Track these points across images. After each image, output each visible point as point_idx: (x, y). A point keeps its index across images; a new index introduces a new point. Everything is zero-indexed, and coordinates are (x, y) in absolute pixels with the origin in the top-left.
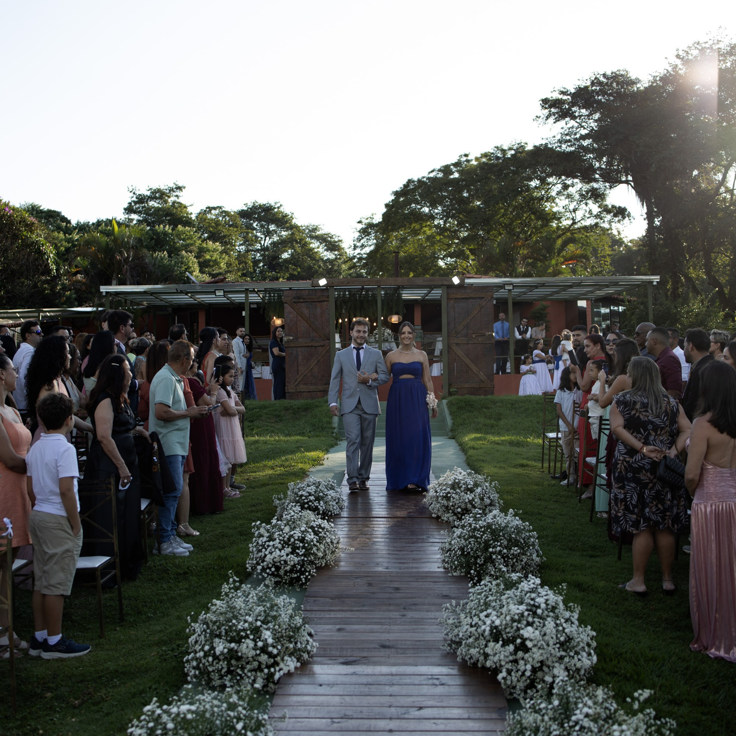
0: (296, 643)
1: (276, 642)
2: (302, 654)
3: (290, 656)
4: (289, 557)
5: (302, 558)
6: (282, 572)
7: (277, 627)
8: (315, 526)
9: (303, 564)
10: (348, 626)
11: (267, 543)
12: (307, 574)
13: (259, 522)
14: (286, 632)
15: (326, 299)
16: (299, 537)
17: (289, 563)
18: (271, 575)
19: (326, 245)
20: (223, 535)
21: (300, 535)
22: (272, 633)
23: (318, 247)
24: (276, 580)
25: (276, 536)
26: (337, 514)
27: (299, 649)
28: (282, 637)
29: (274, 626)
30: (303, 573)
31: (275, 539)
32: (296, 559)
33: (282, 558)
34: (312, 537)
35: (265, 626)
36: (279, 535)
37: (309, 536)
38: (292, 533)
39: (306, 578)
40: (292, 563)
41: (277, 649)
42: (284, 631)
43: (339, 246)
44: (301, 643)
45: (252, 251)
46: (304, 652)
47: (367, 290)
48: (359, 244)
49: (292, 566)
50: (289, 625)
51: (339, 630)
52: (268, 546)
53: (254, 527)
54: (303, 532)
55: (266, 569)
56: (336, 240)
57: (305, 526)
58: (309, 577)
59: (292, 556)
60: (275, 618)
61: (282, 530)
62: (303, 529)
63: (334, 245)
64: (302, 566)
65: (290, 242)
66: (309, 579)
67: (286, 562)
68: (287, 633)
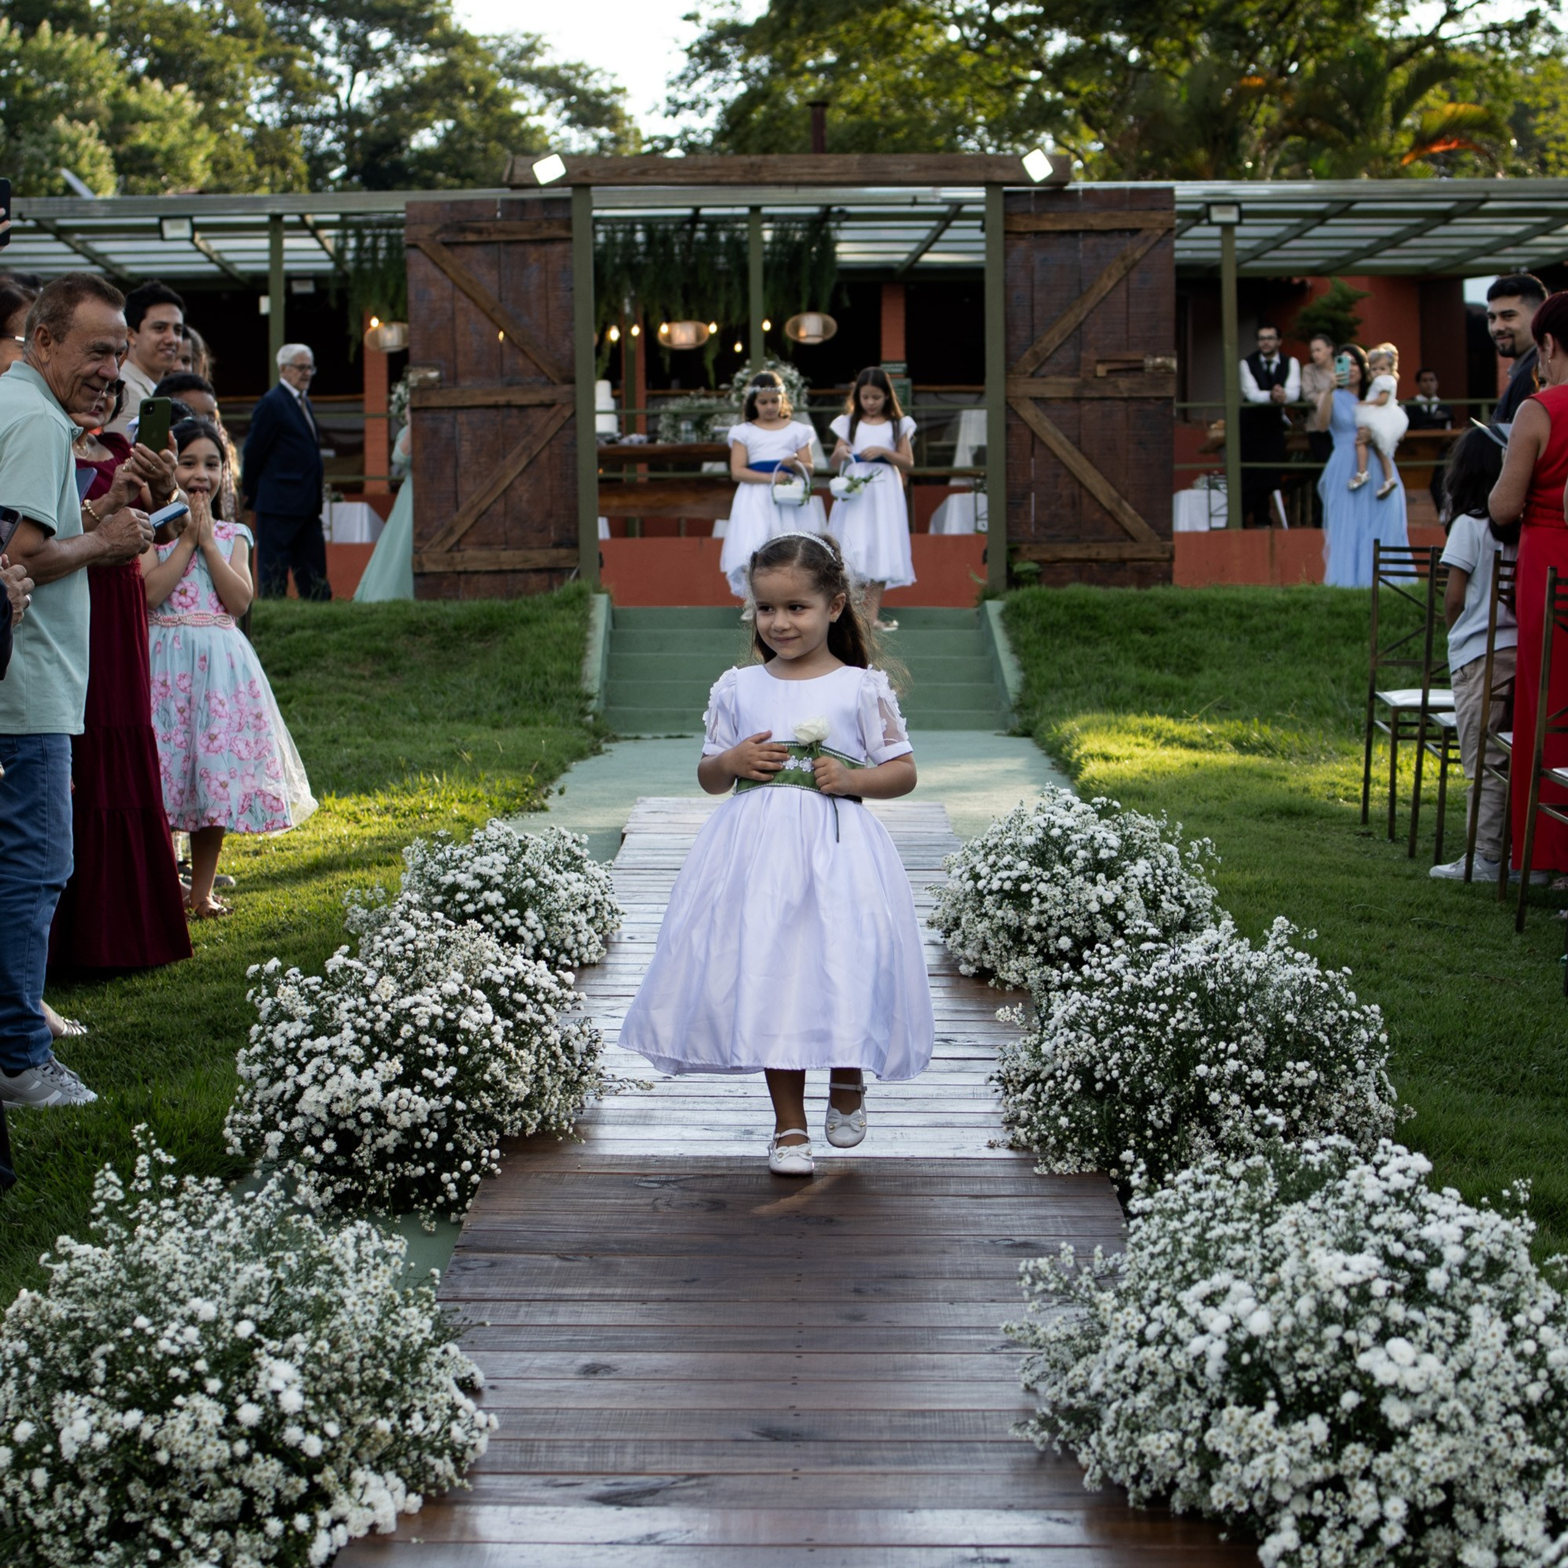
0: (405, 1415)
1: (319, 1408)
2: (431, 1460)
3: (378, 1470)
4: (393, 1095)
5: (447, 1099)
6: (364, 1156)
7: (323, 1345)
8: (499, 979)
9: (452, 1127)
10: (625, 1356)
11: (307, 1044)
12: (467, 1165)
13: (274, 963)
14: (362, 1370)
15: (562, 233)
16: (433, 1018)
17: (392, 1118)
18: (320, 1169)
19: (568, 106)
20: (146, 1036)
21: (438, 1010)
22: (302, 1369)
23: (541, 112)
24: (340, 1188)
25: (341, 1014)
26: (593, 965)
27: (417, 1439)
28: (346, 1386)
29: (313, 1344)
30: (448, 1162)
31: (340, 1029)
32: (423, 1106)
33: (365, 1101)
34: (488, 1015)
35: (271, 1345)
36: (356, 1010)
37: (476, 1017)
38: (406, 1002)
39: (463, 1184)
40: (406, 1119)
41: (324, 1436)
42: (354, 1365)
43: (612, 109)
44: (427, 1418)
45: (309, 120)
46: (439, 1454)
47: (714, 224)
48: (683, 97)
49: (406, 1132)
50: (380, 1343)
51: (591, 1371)
52: (311, 1054)
53: (256, 980)
54: (451, 1001)
55: (303, 1146)
56: (605, 87)
57: (460, 978)
58: (475, 1178)
59: (407, 1092)
60: (321, 1311)
61: (366, 991)
62: (451, 988)
63: (598, 106)
64: (446, 1134)
65: (439, 95)
66: (475, 1186)
67: (379, 1115)
68: (369, 1373)
